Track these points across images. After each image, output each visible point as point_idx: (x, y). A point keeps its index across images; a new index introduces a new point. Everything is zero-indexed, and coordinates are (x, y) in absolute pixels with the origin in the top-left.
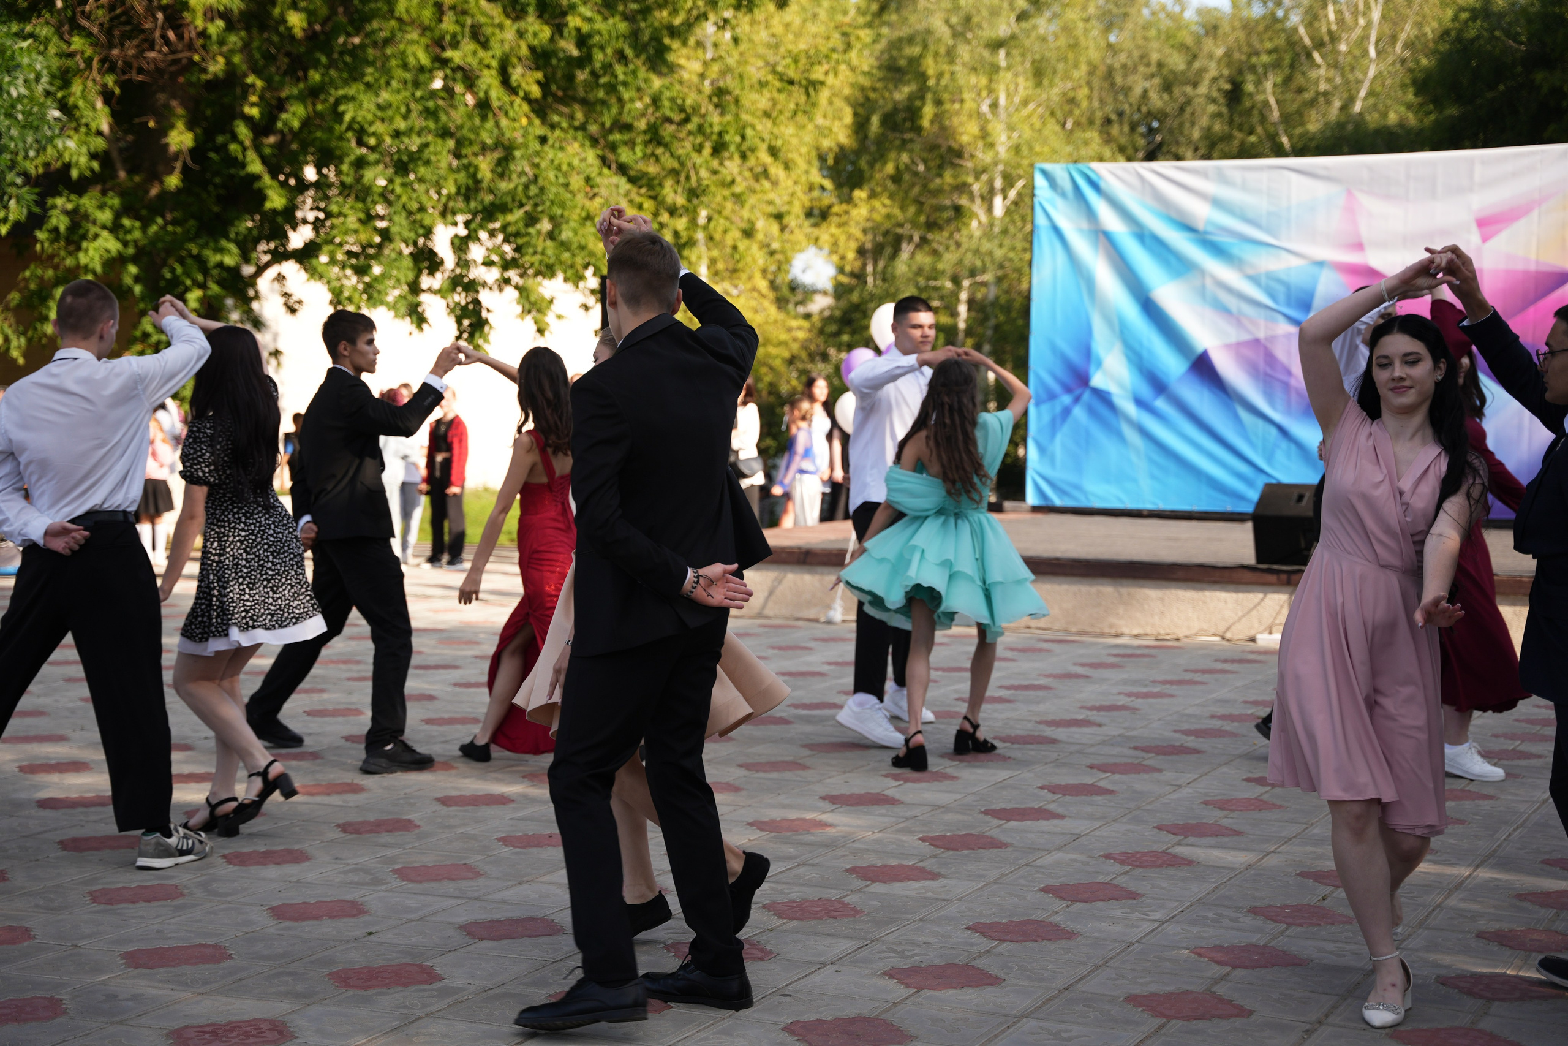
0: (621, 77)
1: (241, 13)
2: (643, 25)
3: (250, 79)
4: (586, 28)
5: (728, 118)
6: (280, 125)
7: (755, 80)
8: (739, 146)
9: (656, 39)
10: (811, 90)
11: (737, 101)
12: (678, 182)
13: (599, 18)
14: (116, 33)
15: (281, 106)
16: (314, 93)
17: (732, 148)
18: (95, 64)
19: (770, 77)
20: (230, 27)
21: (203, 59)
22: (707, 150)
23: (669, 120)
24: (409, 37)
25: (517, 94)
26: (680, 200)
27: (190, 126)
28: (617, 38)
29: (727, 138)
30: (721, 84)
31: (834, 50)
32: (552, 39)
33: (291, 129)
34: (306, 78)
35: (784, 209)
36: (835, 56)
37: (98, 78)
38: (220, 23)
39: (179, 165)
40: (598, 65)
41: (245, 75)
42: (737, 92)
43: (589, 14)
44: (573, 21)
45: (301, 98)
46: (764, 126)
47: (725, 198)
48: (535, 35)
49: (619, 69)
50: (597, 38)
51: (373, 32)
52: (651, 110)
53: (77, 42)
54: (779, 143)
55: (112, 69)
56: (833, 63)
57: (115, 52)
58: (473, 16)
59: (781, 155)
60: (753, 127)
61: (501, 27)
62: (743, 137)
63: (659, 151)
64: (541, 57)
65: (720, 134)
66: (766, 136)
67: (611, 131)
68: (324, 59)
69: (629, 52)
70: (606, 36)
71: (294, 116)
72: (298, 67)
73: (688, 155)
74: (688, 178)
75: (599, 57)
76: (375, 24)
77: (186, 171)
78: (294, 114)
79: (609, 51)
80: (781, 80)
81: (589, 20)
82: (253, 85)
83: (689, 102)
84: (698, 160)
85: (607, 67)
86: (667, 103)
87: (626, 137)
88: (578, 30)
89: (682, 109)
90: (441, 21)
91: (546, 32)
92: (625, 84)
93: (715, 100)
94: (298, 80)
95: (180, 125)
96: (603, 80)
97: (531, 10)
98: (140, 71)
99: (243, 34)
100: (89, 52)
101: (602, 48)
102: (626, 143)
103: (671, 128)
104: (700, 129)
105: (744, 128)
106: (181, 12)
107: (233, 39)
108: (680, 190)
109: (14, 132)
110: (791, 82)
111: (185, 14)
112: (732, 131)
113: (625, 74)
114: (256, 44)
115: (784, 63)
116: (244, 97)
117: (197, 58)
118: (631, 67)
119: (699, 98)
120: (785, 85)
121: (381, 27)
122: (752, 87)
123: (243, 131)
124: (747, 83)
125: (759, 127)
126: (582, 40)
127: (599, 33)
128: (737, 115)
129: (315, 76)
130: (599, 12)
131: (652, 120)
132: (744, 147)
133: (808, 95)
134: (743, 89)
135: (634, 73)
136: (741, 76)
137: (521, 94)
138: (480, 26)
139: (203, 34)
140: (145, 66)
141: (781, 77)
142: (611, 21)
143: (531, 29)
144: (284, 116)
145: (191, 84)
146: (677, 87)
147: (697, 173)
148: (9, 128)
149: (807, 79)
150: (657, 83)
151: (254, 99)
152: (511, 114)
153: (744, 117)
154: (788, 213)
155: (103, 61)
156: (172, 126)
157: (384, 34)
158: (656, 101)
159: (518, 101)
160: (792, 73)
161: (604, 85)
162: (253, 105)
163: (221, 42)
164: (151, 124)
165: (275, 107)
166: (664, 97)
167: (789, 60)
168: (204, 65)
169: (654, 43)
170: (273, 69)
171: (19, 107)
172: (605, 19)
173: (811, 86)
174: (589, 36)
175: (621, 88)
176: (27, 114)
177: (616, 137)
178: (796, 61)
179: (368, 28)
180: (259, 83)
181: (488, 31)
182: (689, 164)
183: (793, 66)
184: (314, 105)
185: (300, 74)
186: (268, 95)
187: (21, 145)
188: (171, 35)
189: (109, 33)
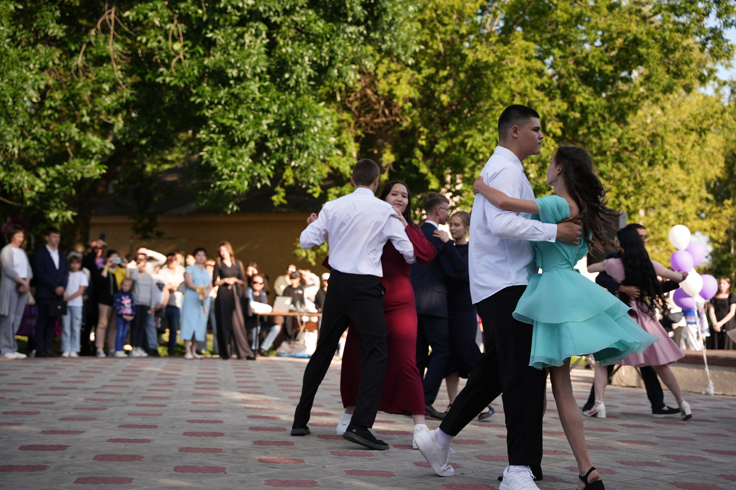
0: (602, 128)
1: (420, 100)
2: (614, 103)
3: (421, 129)
4: (585, 103)
5: (657, 148)
6: (435, 150)
7: (672, 128)
8: (663, 161)
9: (620, 109)
10: (703, 134)
11: (662, 138)
12: (630, 180)
13: (592, 98)
14: (363, 112)
15: (436, 142)
16: (452, 136)
17: (660, 162)
18: (352, 125)
19: (681, 127)
20: (414, 106)
21: (401, 120)
22: (646, 164)
23: (626, 149)
24: (497, 108)
25: (549, 135)
26: (631, 189)
27: (393, 152)
28: (601, 108)
29: (657, 157)
30: (654, 131)
31: (716, 112)
32: (567, 110)
33: (440, 153)
34: (448, 129)
35: (686, 194)
36: (716, 116)
37: (353, 131)
38: (410, 104)
39: (387, 170)
40: (591, 123)
41: (420, 127)
42: (663, 134)
43: (587, 96)
44: (579, 99)
45: (446, 138)
46: (676, 153)
47: (655, 187)
48: (559, 107)
49: (601, 125)
50: (591, 108)
51: (481, 107)
52: (616, 145)
53: (346, 116)
54: (685, 159)
55: (360, 127)
56: (715, 119)
57: (362, 119)
58: (529, 97)
59: (686, 166)
60: (671, 152)
61: (543, 101)
62: (666, 157)
63: (621, 165)
64: (562, 117)
65: (653, 156)
66: (678, 157)
67: (596, 155)
68: (457, 120)
69: (607, 116)
70: (595, 107)
71: (441, 146)
72: (444, 124)
73: (635, 166)
74: (635, 178)
75: (591, 118)
76: (482, 103)
77: (390, 172)
78: (442, 145)
79: (596, 115)
80: (687, 128)
81: (588, 99)
82: (423, 132)
83: (637, 140)
84: (641, 168)
85: (595, 123)
86: (625, 141)
87: (603, 158)
88: (581, 104)
89: (633, 145)
90: (513, 100)
91: (565, 106)
92: (604, 131)
93: (651, 138)
94: (444, 130)
95: (388, 152)
96: (593, 130)
97: (558, 96)
98: (372, 129)
99: (420, 109)
100: (351, 120)
101: (593, 114)
102: (603, 161)
103: (627, 153)
104: (643, 153)
105: (666, 152)
106: (391, 100)
107: (415, 112)
108: (631, 183)
109: (315, 147)
110: (692, 130)
111: (395, 100)
112: (660, 154)
113: (604, 126)
114: (425, 113)
115: (688, 119)
116: (419, 137)
117: (398, 120)
118: (608, 122)
119: (643, 138)
120: (689, 131)
121: (485, 105)
122: (670, 132)
123: (418, 153)
124: (668, 129)
125: (674, 152)
126: (583, 109)
127: (592, 105)
128: (662, 147)
129: (453, 129)
130: (592, 95)
131: (617, 150)
132: (666, 162)
133: (701, 136)
134: (666, 132)
135: (609, 126)
136: (665, 126)
137: (551, 135)
138: (533, 102)
139: (402, 108)
140: (374, 126)
141: (687, 127)
142: (598, 100)
143: (557, 105)
144: (437, 146)
145: (394, 133)
146: (631, 132)
147: (640, 175)
148: (312, 145)
149: (701, 128)
150: (620, 131)
151: (423, 137)
152: (546, 145)
153: (667, 147)
154: (689, 196)
155: (356, 123)
156: (385, 153)
157: (486, 108)
158: (619, 140)
159: (549, 139)
160: (692, 125)
161: (593, 133)
162: (422, 140)
163: (410, 113)
164: (376, 152)
165: (433, 142)
166: (624, 138)
167: (691, 118)
168: (401, 123)
169: (620, 111)
170: (433, 125)
171: (318, 135)
172: (595, 99)
173: (702, 132)
174: (587, 107)
175: (602, 133)
176: (321, 139)
177: (599, 158)
178: (695, 119)
179: (478, 104)
180: (426, 131)
181: (536, 104)
182: (636, 171)
183: (693, 121)
184: (452, 140)
185: (445, 127)
186: (430, 136)
187: (317, 152)
188: (387, 112)
189: (359, 112)
